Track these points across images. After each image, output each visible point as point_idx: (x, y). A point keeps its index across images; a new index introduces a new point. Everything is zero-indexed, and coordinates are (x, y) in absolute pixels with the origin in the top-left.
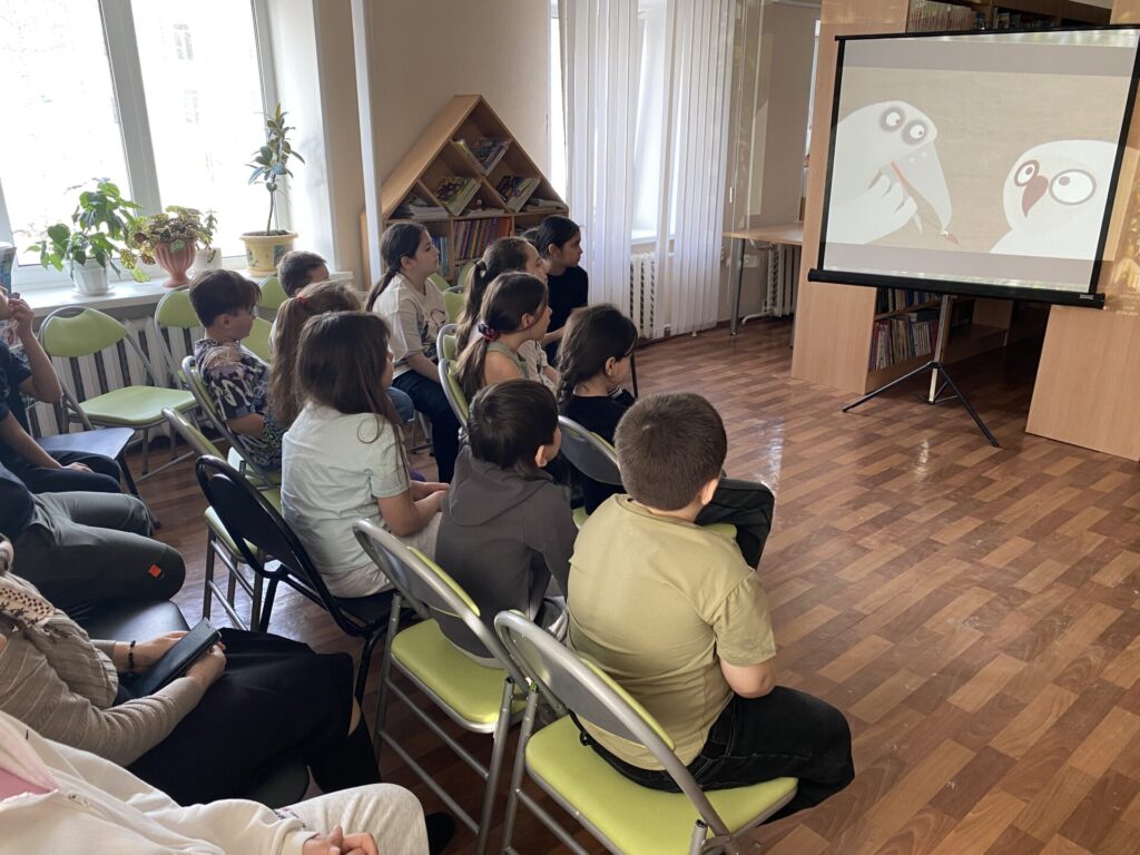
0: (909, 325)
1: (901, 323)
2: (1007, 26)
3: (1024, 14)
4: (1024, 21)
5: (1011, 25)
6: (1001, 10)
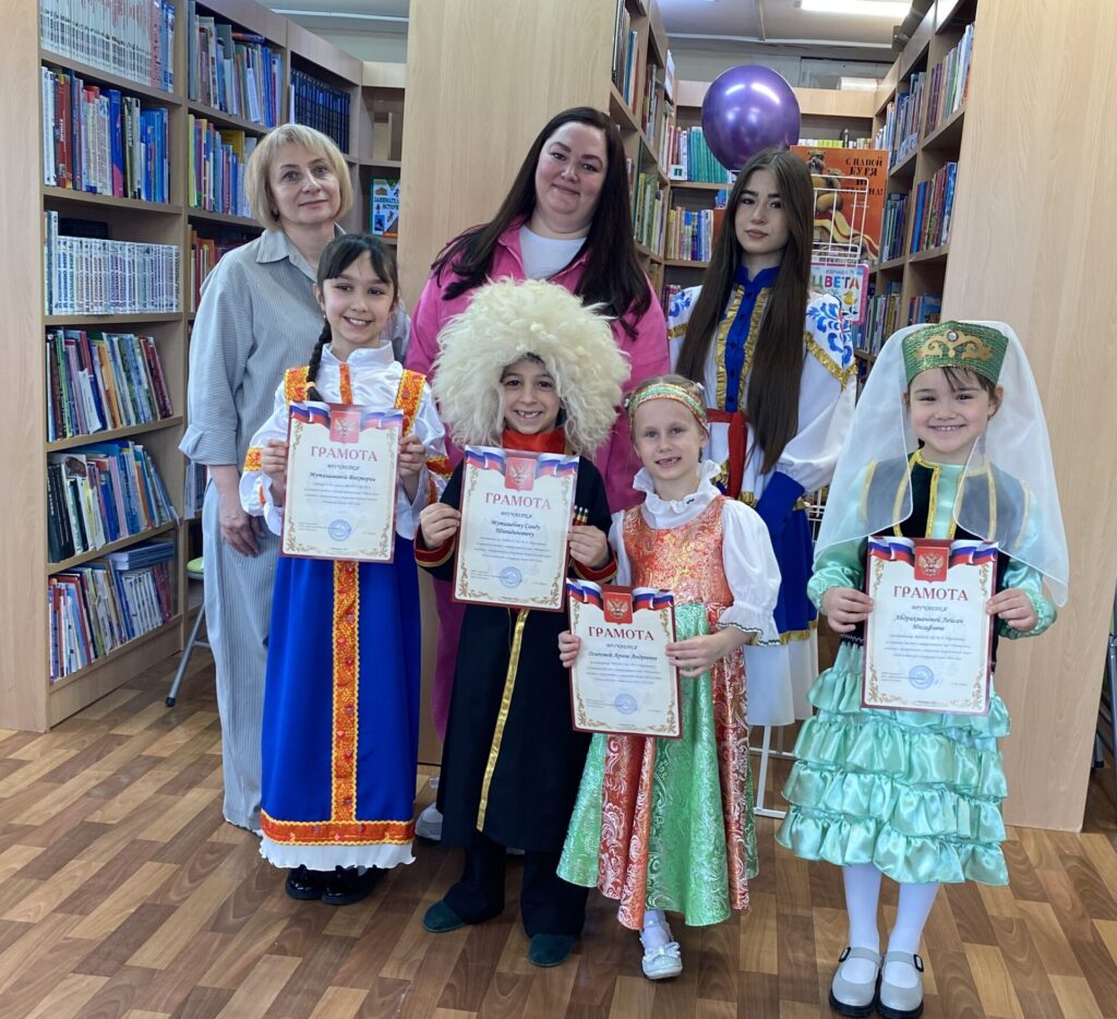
0: (116, 578)
1: (100, 573)
2: (212, 41)
3: (237, 28)
4: (237, 41)
5: (219, 42)
6: (202, 11)
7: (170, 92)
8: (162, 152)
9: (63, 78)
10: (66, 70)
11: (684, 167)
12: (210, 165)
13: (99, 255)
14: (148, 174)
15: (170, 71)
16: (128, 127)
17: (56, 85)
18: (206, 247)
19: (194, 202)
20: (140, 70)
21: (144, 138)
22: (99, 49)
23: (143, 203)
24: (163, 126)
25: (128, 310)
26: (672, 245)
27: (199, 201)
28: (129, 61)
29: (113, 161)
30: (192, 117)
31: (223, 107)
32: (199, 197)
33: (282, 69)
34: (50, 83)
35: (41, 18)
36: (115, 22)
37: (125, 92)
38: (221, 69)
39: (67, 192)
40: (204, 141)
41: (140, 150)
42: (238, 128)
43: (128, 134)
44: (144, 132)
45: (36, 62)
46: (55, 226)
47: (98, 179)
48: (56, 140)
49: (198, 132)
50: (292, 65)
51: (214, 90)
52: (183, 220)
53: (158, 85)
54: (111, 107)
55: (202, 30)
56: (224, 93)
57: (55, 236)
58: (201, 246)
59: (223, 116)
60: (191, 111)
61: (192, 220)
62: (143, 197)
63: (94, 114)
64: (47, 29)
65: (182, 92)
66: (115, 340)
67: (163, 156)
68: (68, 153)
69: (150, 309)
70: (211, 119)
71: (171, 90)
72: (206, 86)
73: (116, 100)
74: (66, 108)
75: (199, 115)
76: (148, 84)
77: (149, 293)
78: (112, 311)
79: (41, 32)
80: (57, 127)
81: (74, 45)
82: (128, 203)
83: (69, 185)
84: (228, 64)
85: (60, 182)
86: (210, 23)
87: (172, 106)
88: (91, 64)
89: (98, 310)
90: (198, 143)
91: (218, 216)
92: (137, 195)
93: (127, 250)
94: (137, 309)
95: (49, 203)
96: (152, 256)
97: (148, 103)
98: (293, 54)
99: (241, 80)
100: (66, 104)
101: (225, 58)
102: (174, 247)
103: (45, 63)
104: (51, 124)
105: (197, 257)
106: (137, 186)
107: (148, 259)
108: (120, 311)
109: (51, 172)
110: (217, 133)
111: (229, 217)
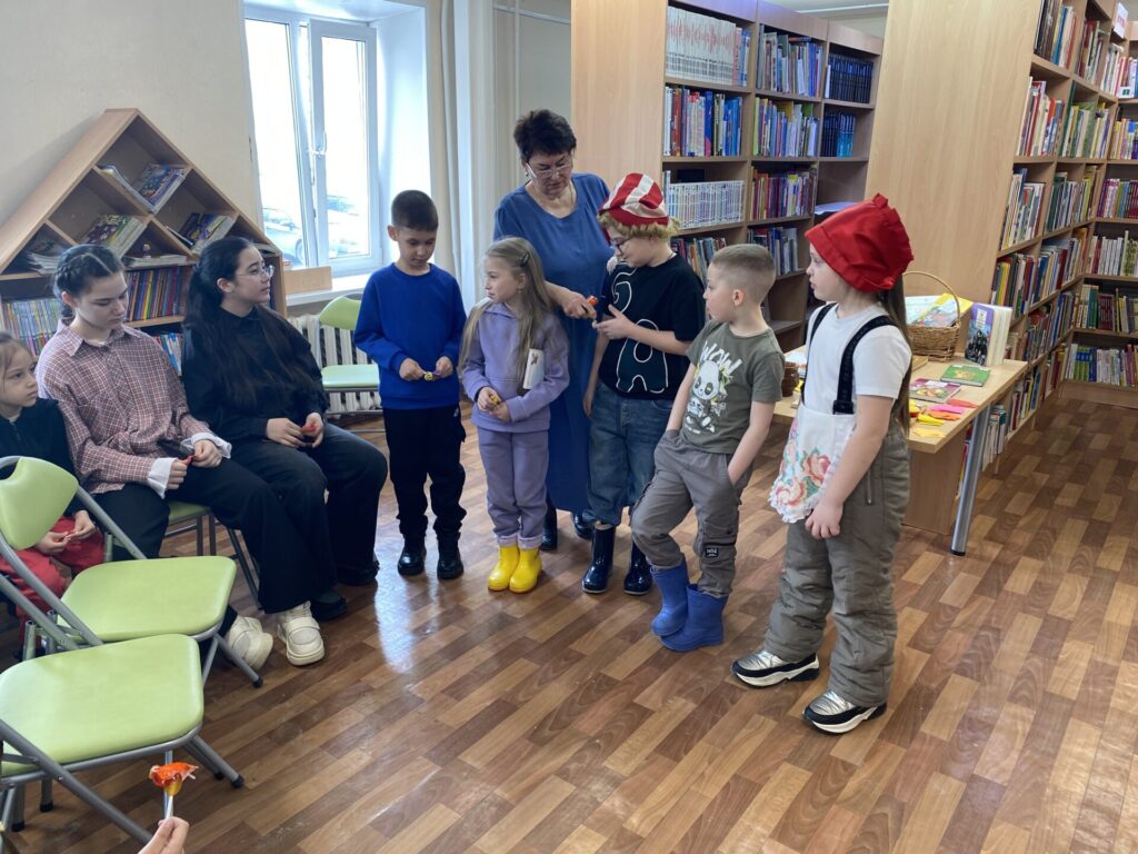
2: (775, 48)
3: (792, 35)
4: (792, 43)
5: (779, 47)
6: (768, 29)
7: (745, 86)
8: (737, 123)
9: (679, 90)
10: (680, 86)
11: (1132, 88)
12: (768, 128)
13: (693, 193)
14: (727, 139)
15: (745, 72)
16: (716, 112)
17: (674, 95)
18: (763, 179)
19: (756, 152)
20: (726, 76)
21: (726, 117)
22: (700, 68)
23: (724, 157)
24: (739, 108)
25: (711, 223)
26: (1115, 148)
27: (759, 151)
28: (719, 72)
29: (706, 134)
30: (758, 99)
31: (780, 89)
32: (760, 148)
33: (823, 56)
34: (669, 97)
35: (666, 59)
36: (711, 50)
37: (715, 92)
38: (780, 65)
39: (678, 159)
40: (765, 112)
41: (723, 125)
42: (790, 100)
43: (716, 116)
44: (726, 114)
45: (663, 84)
46: (668, 179)
47: (697, 149)
48: (672, 129)
49: (762, 108)
50: (830, 51)
51: (774, 79)
52: (749, 164)
53: (737, 83)
54: (706, 102)
55: (768, 42)
56: (781, 80)
57: (669, 185)
58: (759, 178)
59: (780, 95)
60: (757, 95)
61: (755, 164)
62: (724, 154)
63: (696, 108)
64: (670, 63)
65: (752, 85)
66: (701, 242)
67: (737, 127)
68: (679, 136)
69: (724, 222)
70: (770, 98)
71: (745, 85)
72: (768, 78)
73: (710, 98)
74: (679, 109)
75: (762, 97)
76: (730, 84)
77: (723, 212)
78: (700, 226)
79: (666, 66)
80: (673, 121)
81: (685, 70)
82: (715, 159)
83: (678, 154)
84: (785, 61)
85: (673, 153)
86: (773, 37)
87: (745, 95)
88: (696, 79)
89: (692, 226)
90: (761, 115)
91: (772, 159)
92: (720, 153)
93: (711, 187)
94: (716, 222)
95: (666, 166)
96: (727, 188)
97: (730, 96)
98: (831, 44)
99: (793, 67)
100: (679, 106)
101: (783, 56)
102: (742, 182)
103: (667, 84)
104: (670, 119)
105: (756, 186)
106: (720, 148)
107: (724, 191)
108: (705, 224)
109: (667, 148)
110: (775, 107)
111: (780, 158)
